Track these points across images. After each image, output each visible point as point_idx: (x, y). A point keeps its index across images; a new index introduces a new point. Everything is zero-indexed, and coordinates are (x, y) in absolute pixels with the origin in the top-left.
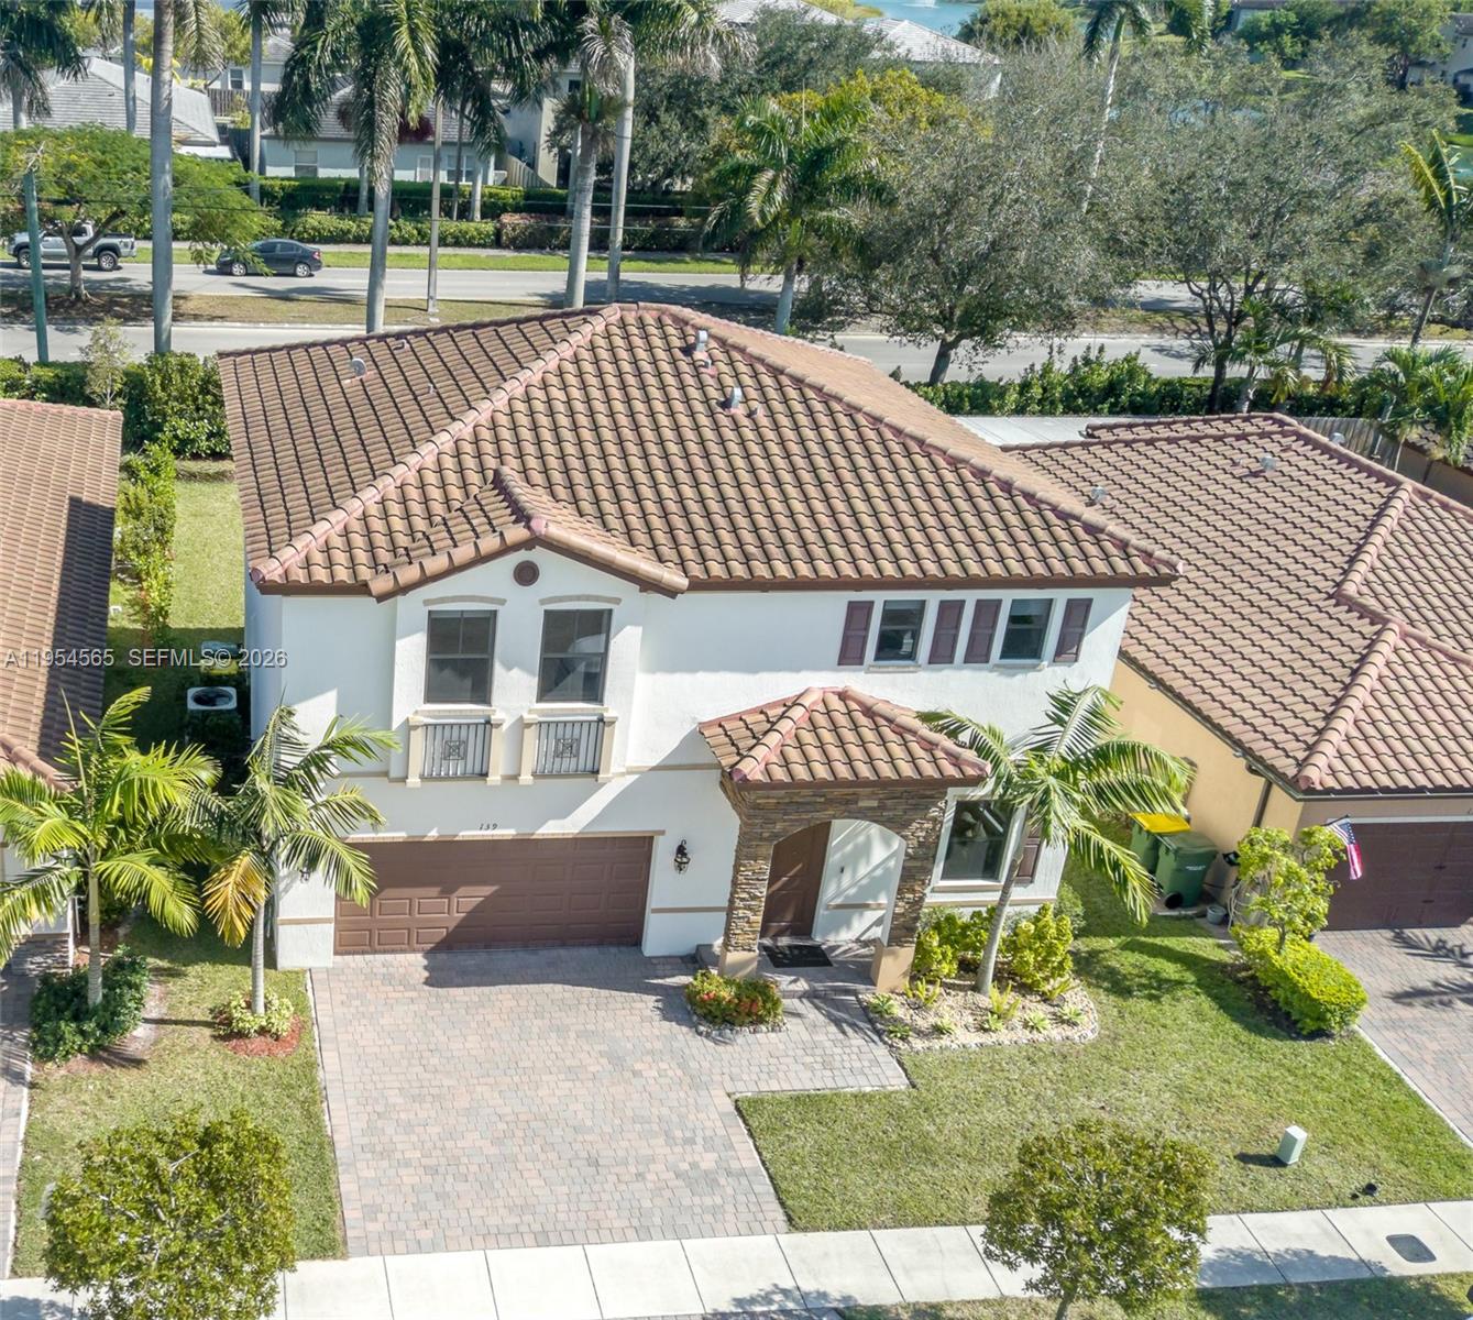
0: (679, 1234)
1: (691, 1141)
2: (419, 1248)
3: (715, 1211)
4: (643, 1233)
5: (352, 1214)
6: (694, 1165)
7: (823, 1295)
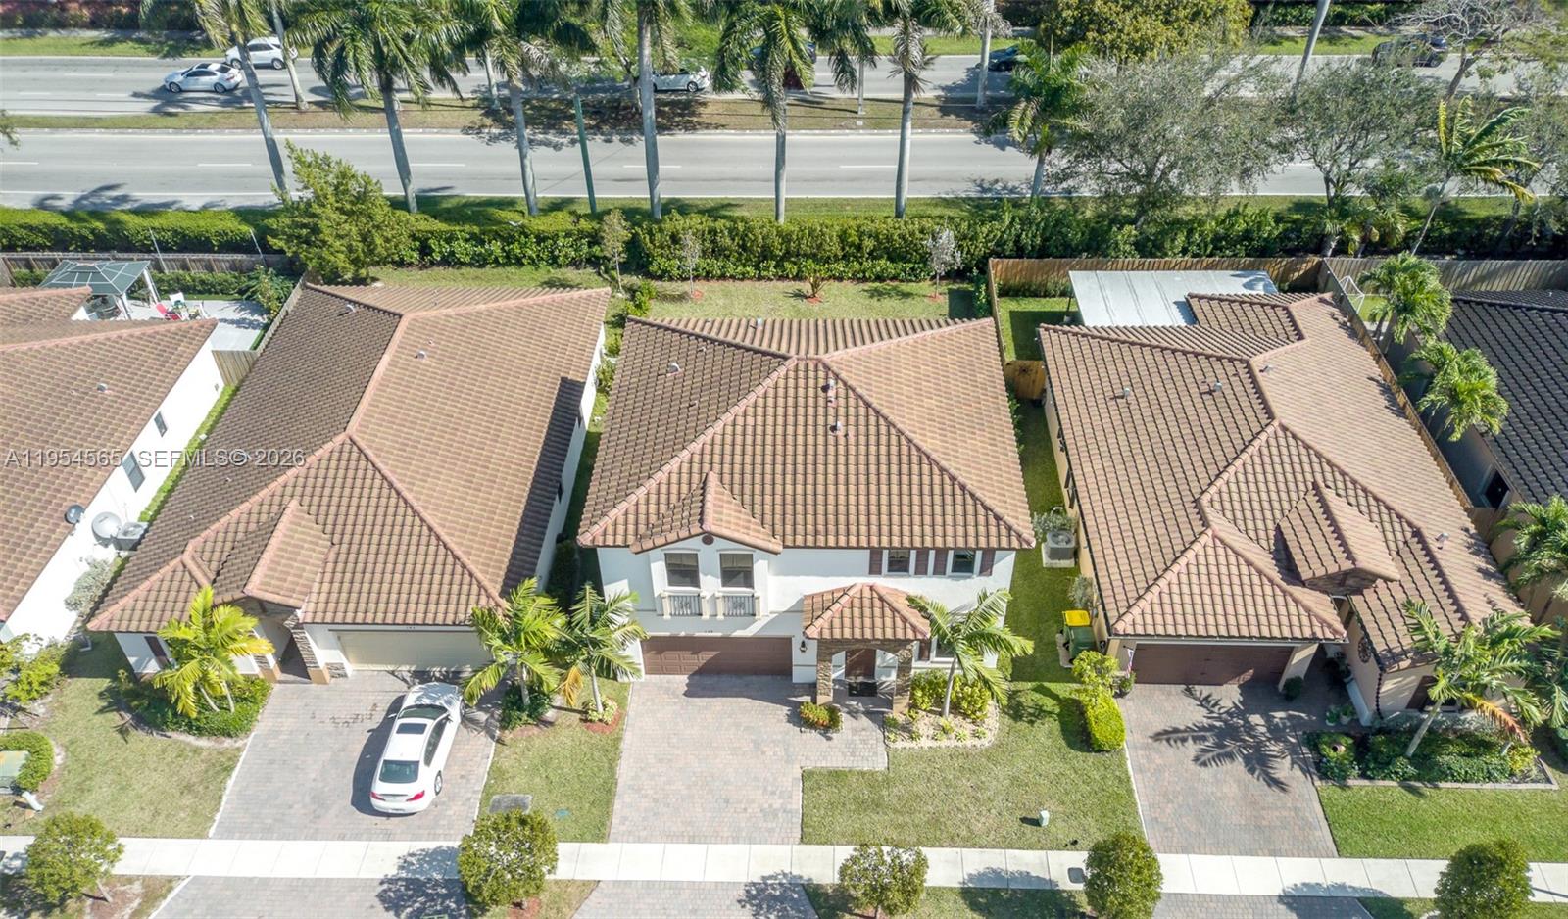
0: (751, 841)
1: (773, 793)
2: (639, 840)
3: (771, 831)
4: (736, 840)
5: (615, 820)
6: (771, 806)
7: (800, 877)
